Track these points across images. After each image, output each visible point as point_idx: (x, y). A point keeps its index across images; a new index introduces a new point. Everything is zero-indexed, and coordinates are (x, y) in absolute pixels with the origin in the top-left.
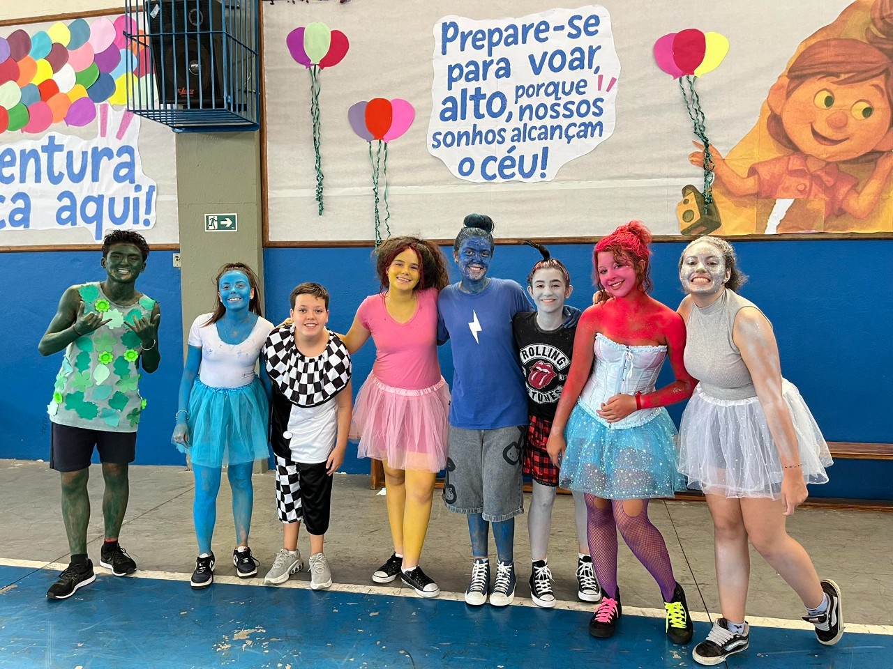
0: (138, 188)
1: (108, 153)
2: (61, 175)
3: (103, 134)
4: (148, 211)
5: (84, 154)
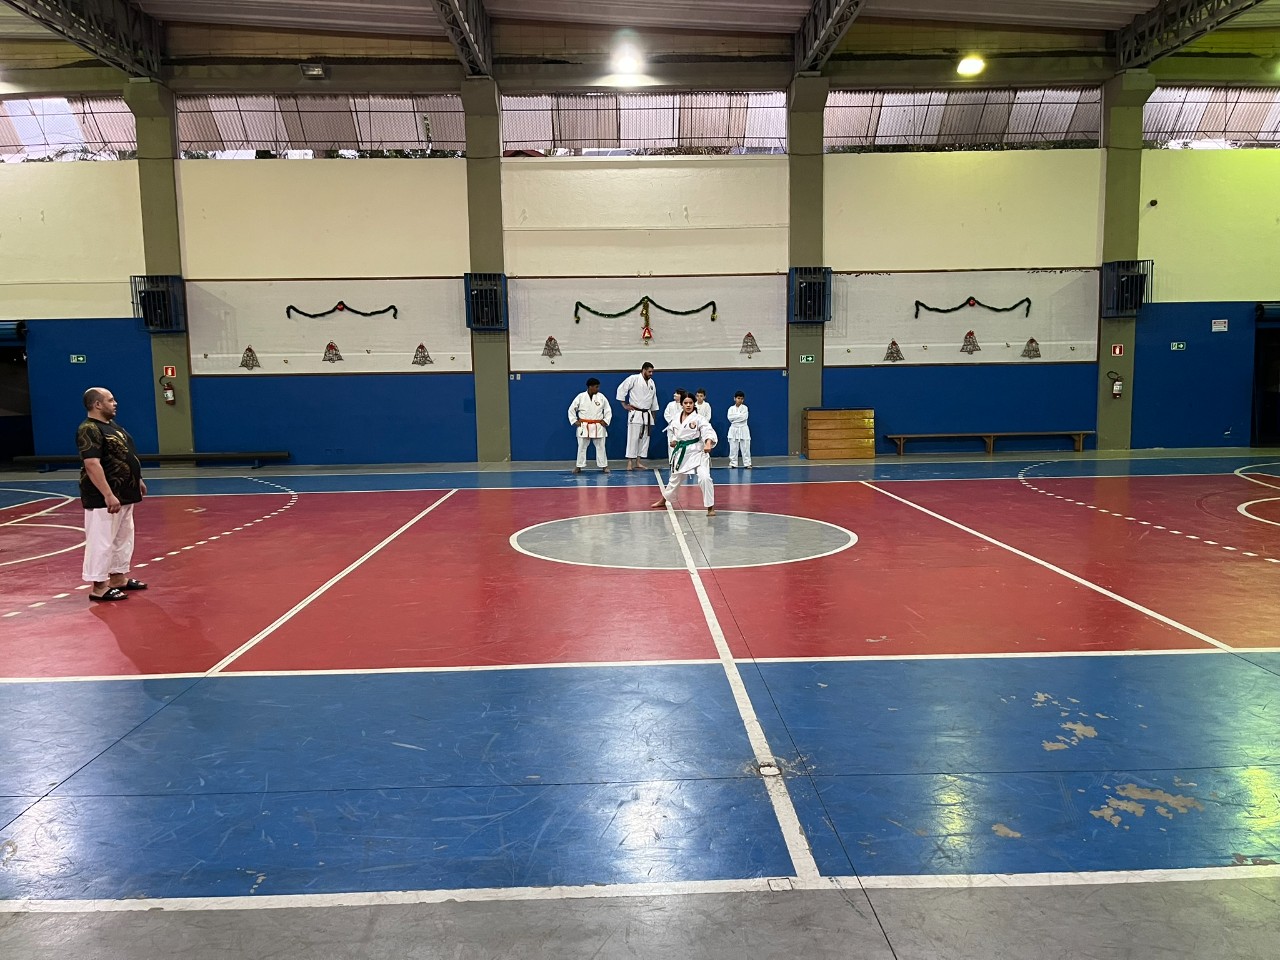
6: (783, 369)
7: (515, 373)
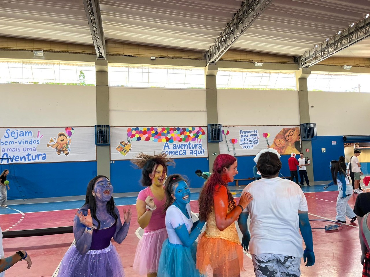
0: (202, 149)
1: (198, 145)
2: (191, 148)
3: (197, 142)
4: (203, 152)
5: (194, 145)
6: (207, 157)
7: (112, 161)
